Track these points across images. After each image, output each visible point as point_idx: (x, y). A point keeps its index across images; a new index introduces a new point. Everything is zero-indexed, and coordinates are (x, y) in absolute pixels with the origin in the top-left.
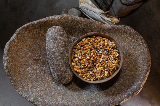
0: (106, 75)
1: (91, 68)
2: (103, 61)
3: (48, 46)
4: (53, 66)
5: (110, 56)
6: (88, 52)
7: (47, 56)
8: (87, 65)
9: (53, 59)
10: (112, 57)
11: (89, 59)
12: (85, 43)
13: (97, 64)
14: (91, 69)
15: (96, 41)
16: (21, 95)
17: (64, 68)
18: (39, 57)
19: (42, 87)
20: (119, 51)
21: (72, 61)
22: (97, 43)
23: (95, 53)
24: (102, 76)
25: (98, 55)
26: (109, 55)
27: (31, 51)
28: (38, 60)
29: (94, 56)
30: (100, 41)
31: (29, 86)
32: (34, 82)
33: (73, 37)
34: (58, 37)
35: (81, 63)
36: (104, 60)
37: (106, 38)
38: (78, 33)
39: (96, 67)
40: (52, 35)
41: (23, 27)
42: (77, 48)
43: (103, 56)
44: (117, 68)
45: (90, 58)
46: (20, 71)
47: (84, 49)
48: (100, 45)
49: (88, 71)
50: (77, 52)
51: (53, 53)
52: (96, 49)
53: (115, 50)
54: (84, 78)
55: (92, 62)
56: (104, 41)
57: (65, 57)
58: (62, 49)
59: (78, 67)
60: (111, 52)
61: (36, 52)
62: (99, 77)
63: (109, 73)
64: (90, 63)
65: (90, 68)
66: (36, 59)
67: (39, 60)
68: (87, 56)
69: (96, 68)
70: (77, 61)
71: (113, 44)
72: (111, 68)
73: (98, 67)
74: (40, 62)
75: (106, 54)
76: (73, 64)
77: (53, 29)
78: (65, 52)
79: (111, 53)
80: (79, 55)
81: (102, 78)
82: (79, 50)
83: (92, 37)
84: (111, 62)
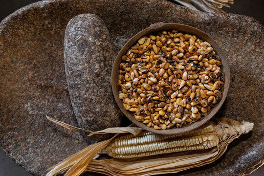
0: (193, 116)
1: (161, 102)
2: (186, 85)
3: (69, 60)
4: (79, 101)
5: (201, 73)
6: (152, 67)
7: (66, 81)
8: (152, 97)
9: (79, 88)
10: (206, 77)
11: (155, 84)
12: (145, 47)
13: (174, 94)
14: (160, 104)
15: (169, 42)
16: (14, 160)
17: (102, 107)
18: (49, 81)
19: (56, 145)
20: (220, 61)
21: (119, 89)
22: (172, 47)
23: (167, 69)
24: (184, 119)
25: (175, 72)
26: (199, 72)
27: (32, 68)
28: (46, 87)
29: (165, 75)
30: (179, 42)
31: (29, 143)
32: (39, 135)
33: (124, 38)
34: (90, 39)
35: (139, 92)
36: (188, 83)
37: (192, 35)
38: (134, 30)
39: (172, 100)
40: (77, 35)
41: (14, 14)
42: (128, 60)
43: (185, 74)
44: (216, 100)
45: (158, 80)
46: (9, 111)
47: (143, 62)
48: (179, 52)
49: (154, 110)
50: (128, 69)
51: (79, 75)
52: (170, 60)
53: (212, 61)
54: (146, 124)
55: (162, 88)
56: (187, 43)
57: (105, 84)
58: (97, 66)
59: (132, 101)
60: (204, 65)
61: (42, 70)
62: (179, 120)
63: (200, 111)
64: (157, 92)
65: (159, 101)
66: (43, 85)
67: (50, 87)
68: (150, 76)
69: (172, 103)
70: (129, 89)
71: (207, 46)
72: (204, 101)
73: (175, 99)
74: (51, 93)
75: (191, 70)
76: (121, 95)
77: (80, 22)
78: (104, 73)
79: (203, 68)
80: (132, 76)
81: (186, 124)
82: (133, 65)
83: (160, 34)
84: (204, 88)
